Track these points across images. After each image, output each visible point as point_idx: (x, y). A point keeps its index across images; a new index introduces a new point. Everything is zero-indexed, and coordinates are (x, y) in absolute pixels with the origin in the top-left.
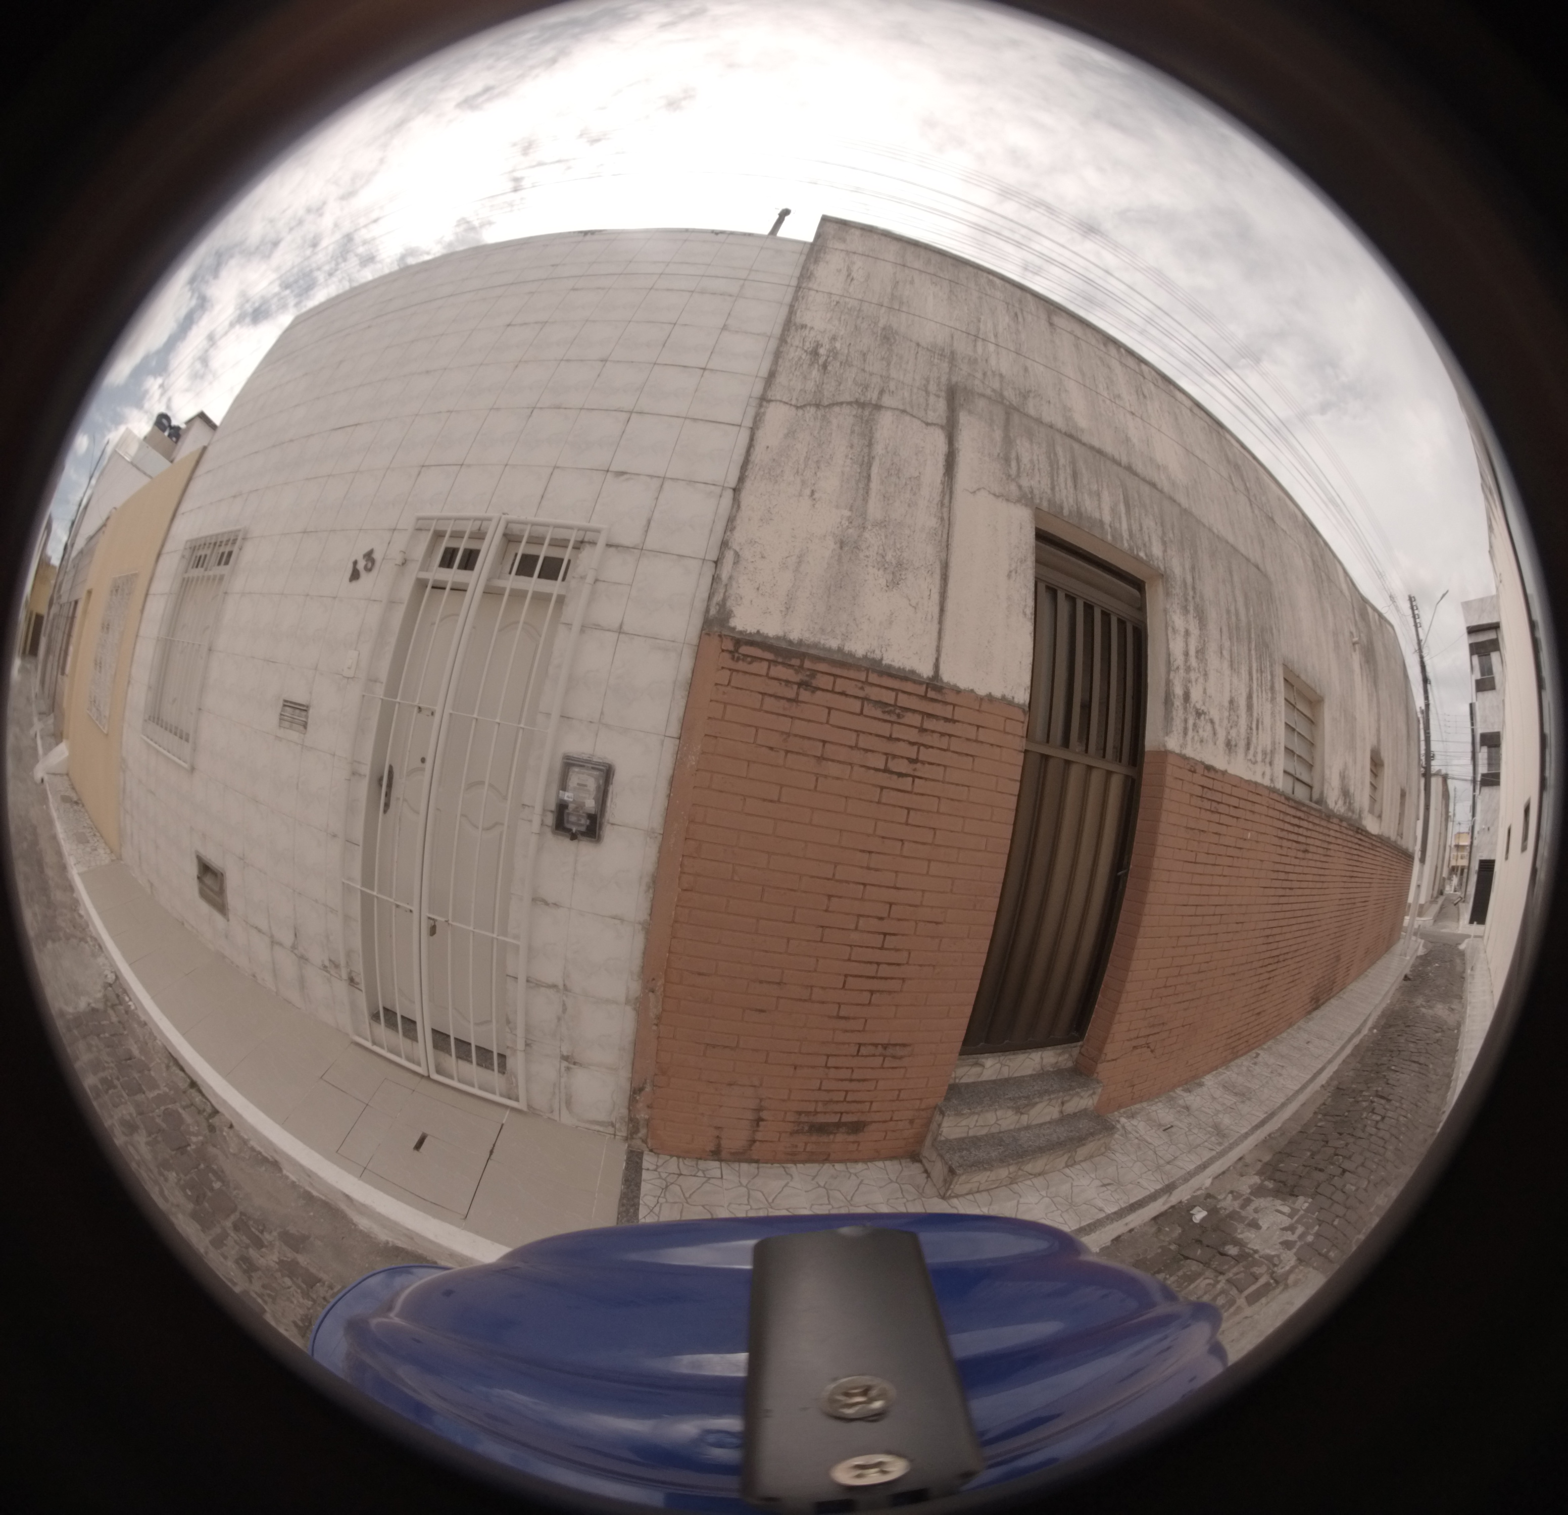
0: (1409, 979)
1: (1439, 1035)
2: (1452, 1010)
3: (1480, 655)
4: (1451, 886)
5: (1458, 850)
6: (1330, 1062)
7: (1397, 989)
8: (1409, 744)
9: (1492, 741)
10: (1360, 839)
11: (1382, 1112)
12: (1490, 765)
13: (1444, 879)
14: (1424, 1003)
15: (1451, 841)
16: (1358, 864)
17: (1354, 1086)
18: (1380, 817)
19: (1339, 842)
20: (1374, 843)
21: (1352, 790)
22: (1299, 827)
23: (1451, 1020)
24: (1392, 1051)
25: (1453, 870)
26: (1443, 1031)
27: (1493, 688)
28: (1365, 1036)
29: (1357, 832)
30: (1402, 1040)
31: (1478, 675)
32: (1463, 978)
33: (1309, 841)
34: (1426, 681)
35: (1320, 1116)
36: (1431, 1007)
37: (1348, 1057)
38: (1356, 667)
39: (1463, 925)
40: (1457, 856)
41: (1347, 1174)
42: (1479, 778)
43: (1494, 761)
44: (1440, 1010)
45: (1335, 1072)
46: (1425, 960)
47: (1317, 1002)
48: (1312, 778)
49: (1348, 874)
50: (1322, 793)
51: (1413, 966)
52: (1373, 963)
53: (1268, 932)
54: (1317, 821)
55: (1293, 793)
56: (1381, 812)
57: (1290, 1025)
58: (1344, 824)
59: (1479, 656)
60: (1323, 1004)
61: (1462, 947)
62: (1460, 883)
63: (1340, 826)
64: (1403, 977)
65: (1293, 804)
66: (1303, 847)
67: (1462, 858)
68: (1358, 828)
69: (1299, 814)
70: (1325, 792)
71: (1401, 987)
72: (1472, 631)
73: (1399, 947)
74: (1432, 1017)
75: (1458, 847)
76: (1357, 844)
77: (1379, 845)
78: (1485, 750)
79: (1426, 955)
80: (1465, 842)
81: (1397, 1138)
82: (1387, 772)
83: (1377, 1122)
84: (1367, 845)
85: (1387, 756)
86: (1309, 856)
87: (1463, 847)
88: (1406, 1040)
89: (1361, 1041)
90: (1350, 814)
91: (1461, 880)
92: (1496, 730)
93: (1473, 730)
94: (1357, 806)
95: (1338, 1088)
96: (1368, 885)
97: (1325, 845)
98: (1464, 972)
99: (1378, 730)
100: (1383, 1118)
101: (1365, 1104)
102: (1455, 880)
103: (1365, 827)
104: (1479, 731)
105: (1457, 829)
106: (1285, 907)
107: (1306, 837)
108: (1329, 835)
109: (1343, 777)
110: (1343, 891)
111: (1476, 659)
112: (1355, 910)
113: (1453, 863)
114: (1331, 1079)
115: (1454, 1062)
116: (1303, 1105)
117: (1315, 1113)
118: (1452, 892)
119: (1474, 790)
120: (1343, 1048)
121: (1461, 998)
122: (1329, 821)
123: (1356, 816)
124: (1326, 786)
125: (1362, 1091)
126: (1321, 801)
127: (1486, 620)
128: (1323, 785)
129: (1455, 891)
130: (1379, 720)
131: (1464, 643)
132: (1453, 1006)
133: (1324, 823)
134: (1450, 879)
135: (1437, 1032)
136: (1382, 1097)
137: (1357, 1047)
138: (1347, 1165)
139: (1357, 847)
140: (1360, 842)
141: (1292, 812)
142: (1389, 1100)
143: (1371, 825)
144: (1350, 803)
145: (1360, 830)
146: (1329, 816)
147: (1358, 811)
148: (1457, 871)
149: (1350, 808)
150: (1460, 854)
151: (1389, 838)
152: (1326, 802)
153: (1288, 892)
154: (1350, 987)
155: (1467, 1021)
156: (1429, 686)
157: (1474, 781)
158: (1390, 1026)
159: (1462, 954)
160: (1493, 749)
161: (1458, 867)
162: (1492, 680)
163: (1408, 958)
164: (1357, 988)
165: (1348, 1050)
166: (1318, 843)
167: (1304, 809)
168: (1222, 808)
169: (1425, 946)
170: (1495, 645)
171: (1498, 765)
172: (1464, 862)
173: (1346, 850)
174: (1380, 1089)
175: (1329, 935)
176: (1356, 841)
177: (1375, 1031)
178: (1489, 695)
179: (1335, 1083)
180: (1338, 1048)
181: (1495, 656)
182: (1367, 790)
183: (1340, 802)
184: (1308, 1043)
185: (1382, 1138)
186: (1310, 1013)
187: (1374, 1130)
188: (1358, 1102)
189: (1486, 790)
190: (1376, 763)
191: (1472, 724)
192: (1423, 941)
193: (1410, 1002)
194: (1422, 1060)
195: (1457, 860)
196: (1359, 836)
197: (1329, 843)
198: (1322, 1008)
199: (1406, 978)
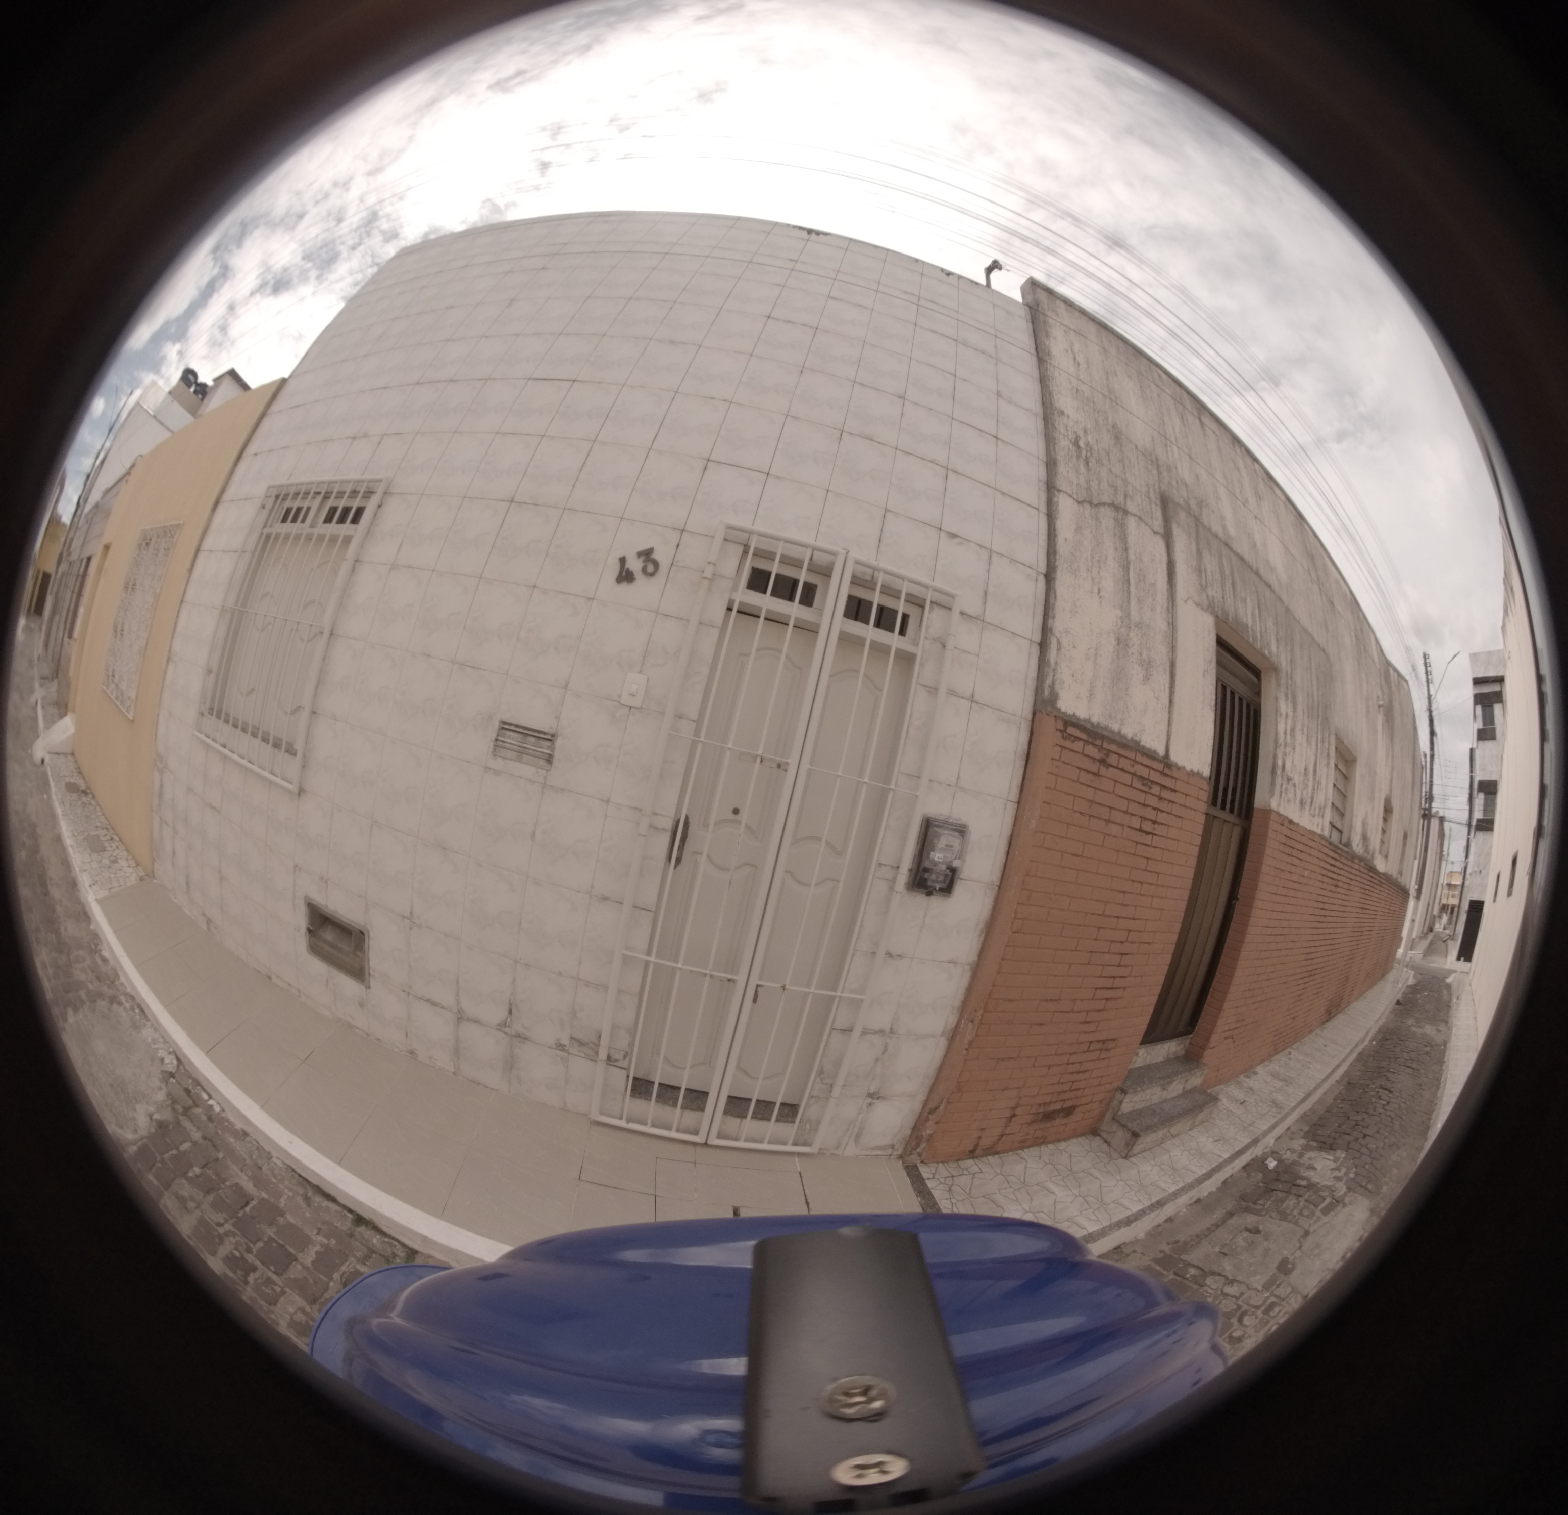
0: (1401, 1004)
1: (1428, 1049)
2: (1439, 1031)
3: (1484, 707)
4: (1441, 924)
5: (1449, 889)
6: (1344, 1061)
7: (1390, 1012)
8: (1413, 790)
9: (1489, 789)
10: (1372, 877)
11: (1387, 1099)
12: (1485, 811)
13: (1434, 916)
14: (1415, 1024)
15: (1444, 880)
16: (1368, 898)
17: (1362, 1082)
18: (1386, 857)
19: (1358, 878)
20: (1381, 880)
21: (1369, 835)
22: (1334, 866)
23: (1439, 1039)
24: (1389, 1058)
25: (1444, 908)
26: (1431, 1046)
27: (1493, 738)
28: (1366, 1046)
29: (1370, 871)
30: (1398, 1050)
31: (1479, 724)
32: (1449, 1007)
33: (1340, 878)
34: (1432, 733)
35: (1339, 1101)
36: (1421, 1027)
37: (1354, 1061)
38: (1380, 728)
39: (1450, 960)
40: (1448, 895)
41: (1368, 1138)
42: (1474, 823)
43: (1490, 806)
44: (1429, 1030)
45: (1346, 1072)
46: (1414, 989)
47: (1330, 1014)
48: (1342, 825)
49: (1361, 906)
50: (1349, 838)
51: (1404, 993)
52: (1370, 986)
53: (1308, 950)
54: (1345, 861)
55: (1330, 837)
56: (1388, 852)
57: (1311, 1032)
58: (1362, 864)
59: (1482, 707)
60: (1333, 1017)
61: (1449, 980)
62: (1450, 921)
63: (1360, 865)
64: (1395, 1001)
65: (1333, 848)
66: (1335, 882)
67: (1453, 897)
68: (1371, 867)
69: (1336, 856)
70: (1352, 837)
71: (1393, 1010)
72: (1477, 682)
73: (1392, 976)
74: (1422, 1034)
75: (1450, 886)
76: (1369, 880)
77: (1384, 881)
78: (1481, 796)
79: (1416, 985)
80: (1457, 881)
81: (1401, 1117)
82: (1395, 816)
83: (1384, 1105)
84: (1375, 881)
85: (1396, 804)
86: (1338, 890)
87: (1455, 886)
88: (1401, 1050)
89: (1363, 1049)
90: (1366, 855)
91: (1450, 919)
92: (1493, 779)
93: (1471, 777)
94: (1371, 847)
95: (1349, 1083)
96: (1373, 916)
97: (1348, 881)
98: (1450, 1002)
99: (1391, 781)
100: (1388, 1103)
101: (1372, 1093)
102: (1445, 918)
103: (1375, 866)
104: (1479, 776)
105: (1450, 868)
106: (1321, 931)
107: (1338, 874)
108: (1352, 873)
109: (1364, 824)
110: (1357, 920)
111: (1479, 709)
112: (1363, 937)
113: (1444, 902)
114: (1343, 1076)
115: (1441, 1069)
116: (1325, 1093)
117: (1335, 1099)
118: (1441, 930)
119: (1469, 834)
120: (1352, 1051)
121: (1447, 1022)
122: (1353, 862)
123: (1369, 857)
124: (1353, 832)
125: (1369, 1085)
126: (1348, 845)
127: (1491, 673)
128: (1350, 831)
129: (1444, 929)
130: (1392, 772)
131: (1468, 692)
132: (1440, 1029)
133: (1349, 863)
134: (1440, 917)
135: (1426, 1046)
136: (1386, 1089)
137: (1360, 1054)
138: (1366, 1131)
139: (1369, 883)
140: (1371, 879)
141: (1332, 854)
142: (1391, 1092)
143: (1380, 865)
144: (1367, 846)
145: (1372, 869)
146: (1353, 857)
147: (1371, 852)
148: (1448, 909)
149: (1367, 851)
150: (1451, 893)
151: (1391, 876)
152: (1351, 846)
153: (1323, 919)
154: (1353, 1005)
155: (1453, 1038)
156: (1435, 738)
157: (1469, 825)
158: (1387, 1040)
159: (1449, 987)
160: (1490, 796)
161: (1448, 906)
162: (1493, 731)
163: (1400, 985)
164: (1358, 1007)
165: (1354, 1056)
166: (1344, 879)
167: (1339, 852)
168: (1295, 853)
169: (1414, 977)
170: (1498, 697)
171: (1493, 811)
172: (1454, 902)
173: (1362, 885)
174: (1383, 1083)
175: (1343, 957)
176: (1369, 878)
177: (1374, 1043)
178: (1489, 744)
179: (1346, 1079)
180: (1348, 1051)
181: (1497, 708)
182: (1379, 835)
183: (1361, 845)
184: (1325, 1046)
185: (1390, 1116)
186: (1323, 1023)
187: (1382, 1111)
188: (1367, 1092)
189: (1480, 835)
190: (1388, 810)
191: (1471, 771)
192: (1413, 972)
193: (1402, 1022)
194: (1415, 1065)
195: (1448, 898)
196: (1371, 874)
197: (1351, 879)
198: (1332, 1020)
199: (1398, 1003)
